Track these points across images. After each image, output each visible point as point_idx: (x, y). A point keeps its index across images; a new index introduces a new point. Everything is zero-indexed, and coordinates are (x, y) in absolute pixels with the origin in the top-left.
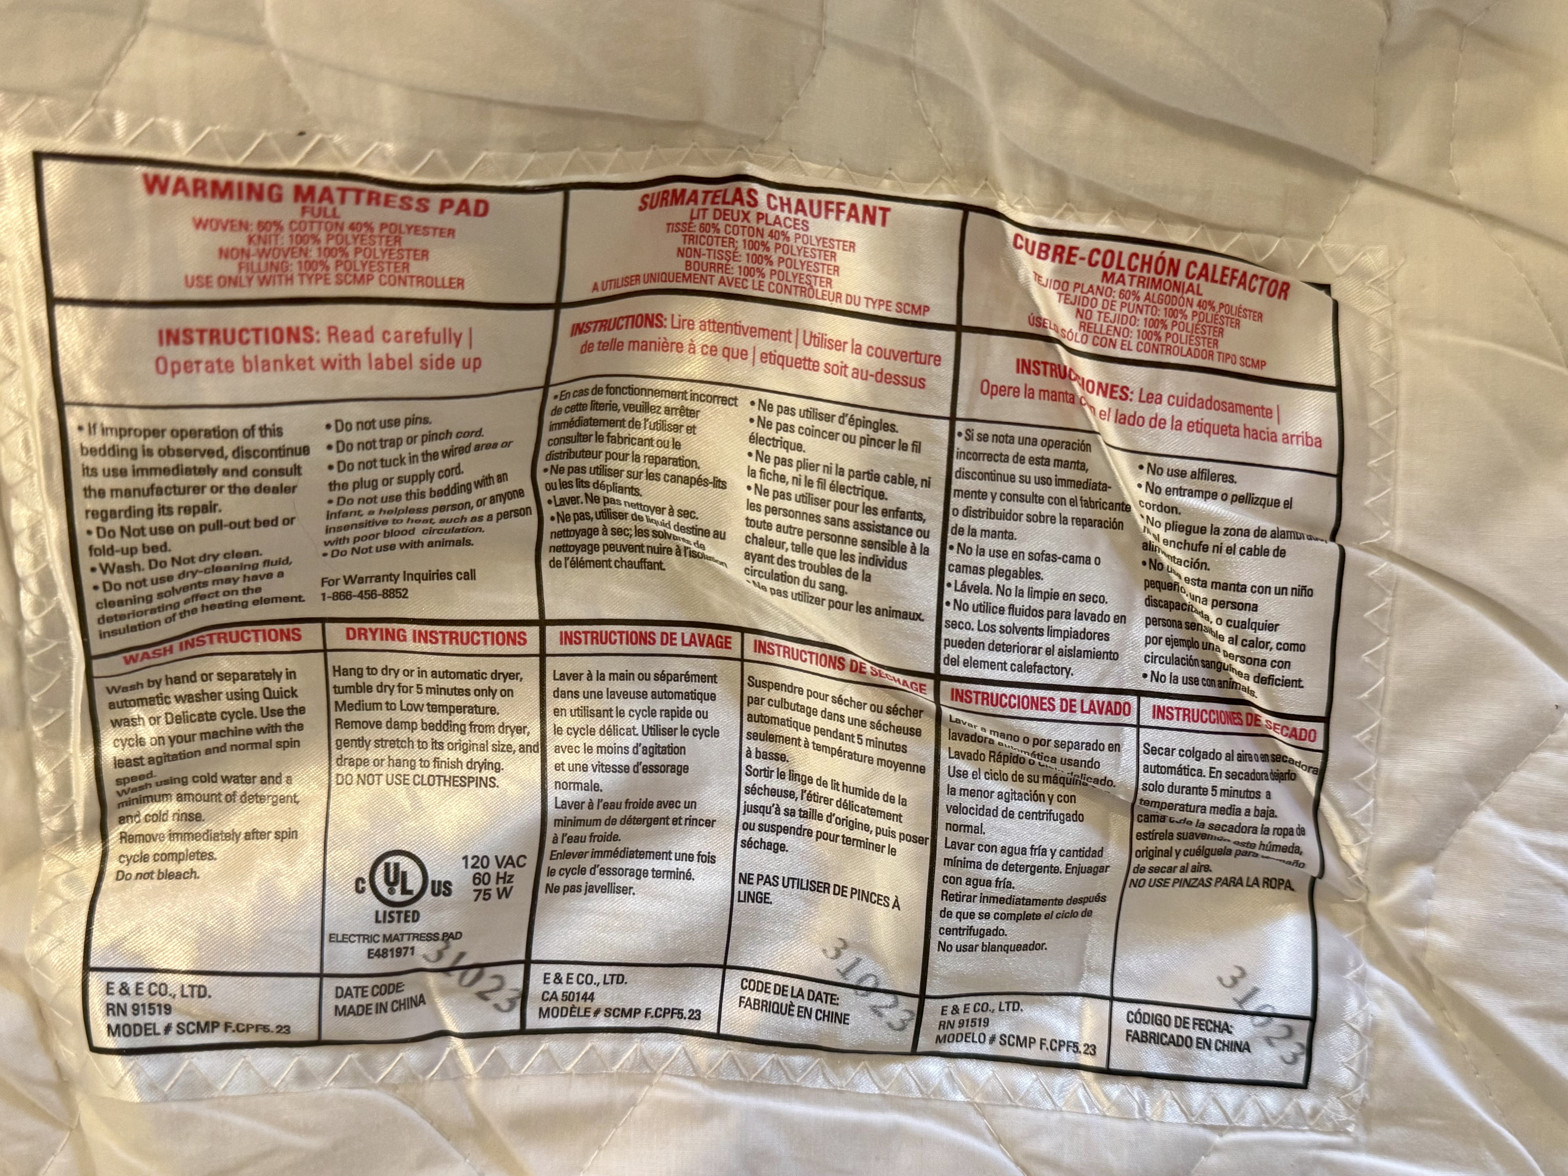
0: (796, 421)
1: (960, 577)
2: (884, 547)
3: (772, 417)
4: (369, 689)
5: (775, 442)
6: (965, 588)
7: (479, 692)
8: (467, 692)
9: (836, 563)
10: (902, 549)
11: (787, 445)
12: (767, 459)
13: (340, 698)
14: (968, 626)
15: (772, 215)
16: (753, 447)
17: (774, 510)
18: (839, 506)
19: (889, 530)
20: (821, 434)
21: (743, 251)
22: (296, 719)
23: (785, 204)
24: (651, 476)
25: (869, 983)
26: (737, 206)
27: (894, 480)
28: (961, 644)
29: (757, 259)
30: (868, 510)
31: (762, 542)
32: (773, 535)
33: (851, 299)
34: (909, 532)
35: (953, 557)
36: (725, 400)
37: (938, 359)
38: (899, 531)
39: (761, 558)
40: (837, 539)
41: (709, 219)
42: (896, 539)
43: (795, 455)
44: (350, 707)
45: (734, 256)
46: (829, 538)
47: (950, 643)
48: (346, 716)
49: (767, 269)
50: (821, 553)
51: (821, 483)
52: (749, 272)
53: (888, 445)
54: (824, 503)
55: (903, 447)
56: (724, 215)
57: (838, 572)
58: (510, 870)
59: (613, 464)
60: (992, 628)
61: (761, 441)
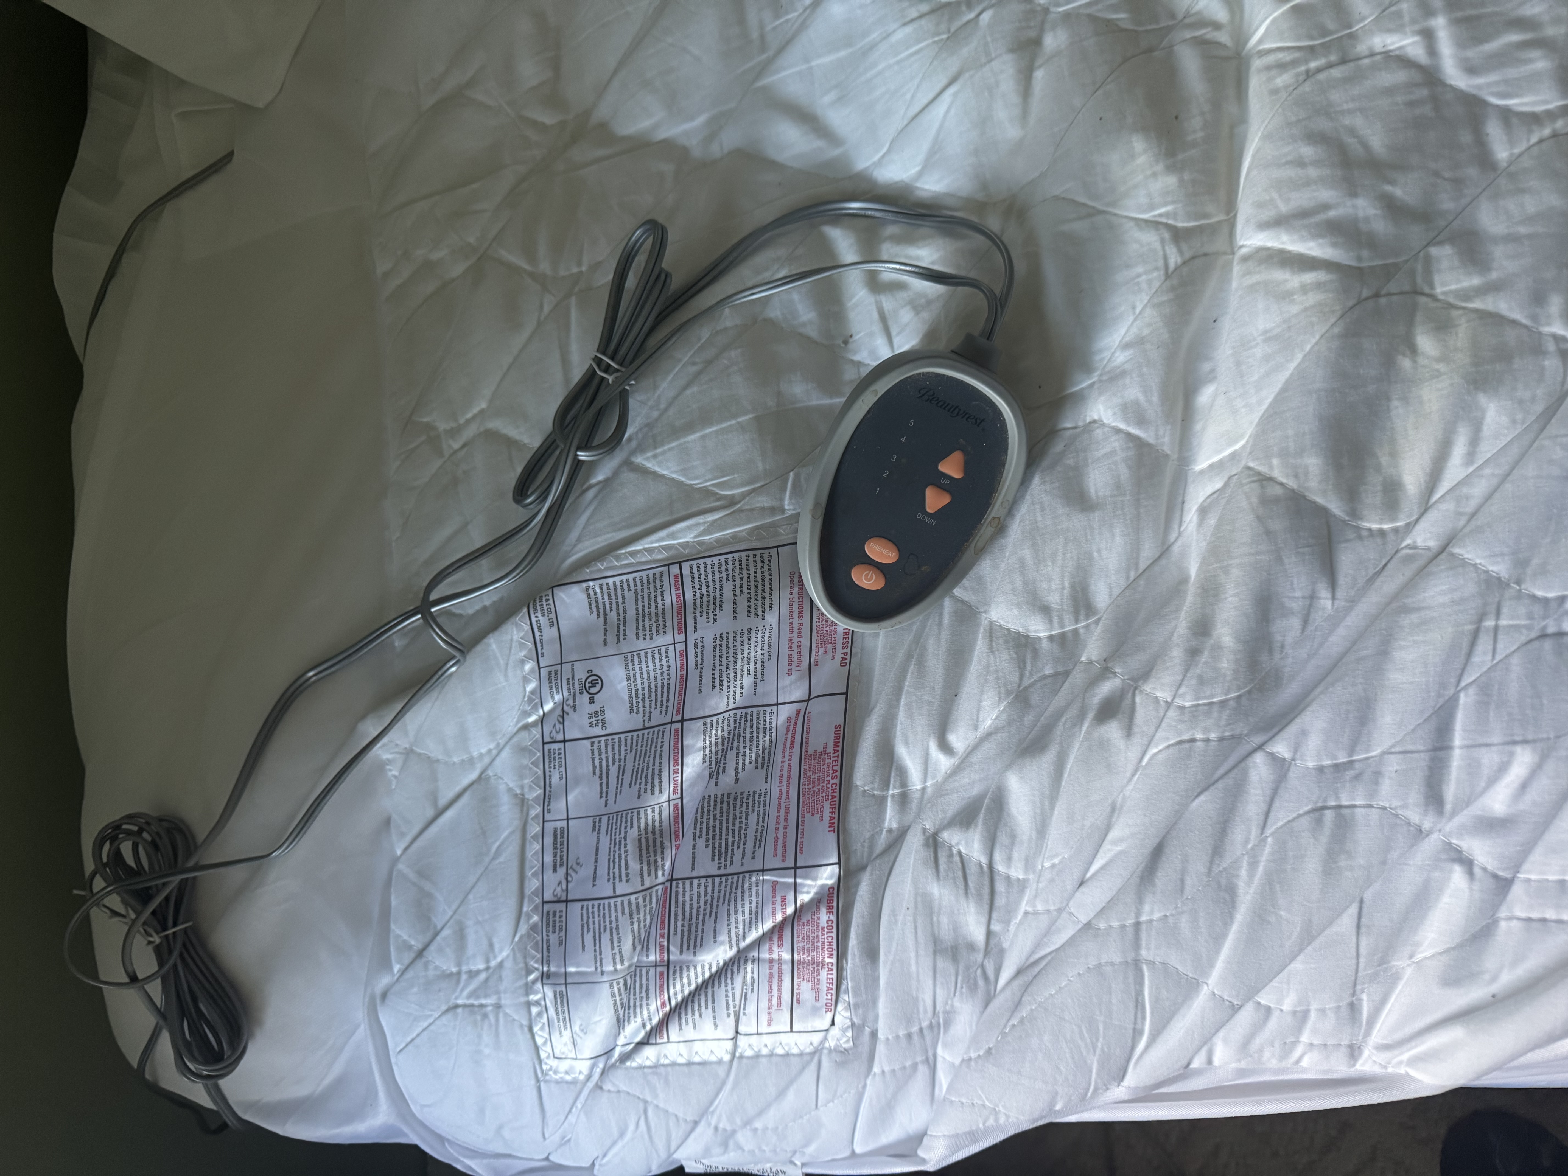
0: (762, 808)
1: (710, 884)
2: (720, 851)
3: (762, 798)
4: (661, 661)
5: (754, 801)
6: (706, 887)
7: (662, 701)
8: (662, 697)
9: (711, 833)
10: (719, 859)
11: (753, 806)
12: (748, 799)
13: (656, 652)
14: (691, 890)
15: (829, 786)
16: (751, 793)
17: (728, 805)
18: (734, 831)
19: (726, 852)
20: (758, 819)
21: (816, 776)
22: (648, 637)
23: (834, 791)
24: (738, 754)
25: (569, 879)
26: (831, 772)
27: (744, 851)
28: (684, 888)
29: (814, 782)
30: (733, 842)
31: (715, 801)
32: (719, 806)
33: (803, 822)
34: (726, 861)
35: (717, 880)
36: (766, 779)
37: (784, 860)
38: (726, 856)
39: (709, 802)
40: (721, 832)
41: (827, 761)
42: (723, 855)
43: (750, 810)
44: (653, 656)
45: (814, 773)
46: (721, 829)
47: (684, 884)
48: (649, 655)
49: (810, 787)
50: (714, 827)
51: (741, 823)
52: (809, 780)
53: (754, 847)
54: (734, 825)
55: (754, 853)
56: (828, 767)
57: (707, 834)
58: (600, 725)
59: (741, 739)
60: (691, 900)
61: (754, 796)
